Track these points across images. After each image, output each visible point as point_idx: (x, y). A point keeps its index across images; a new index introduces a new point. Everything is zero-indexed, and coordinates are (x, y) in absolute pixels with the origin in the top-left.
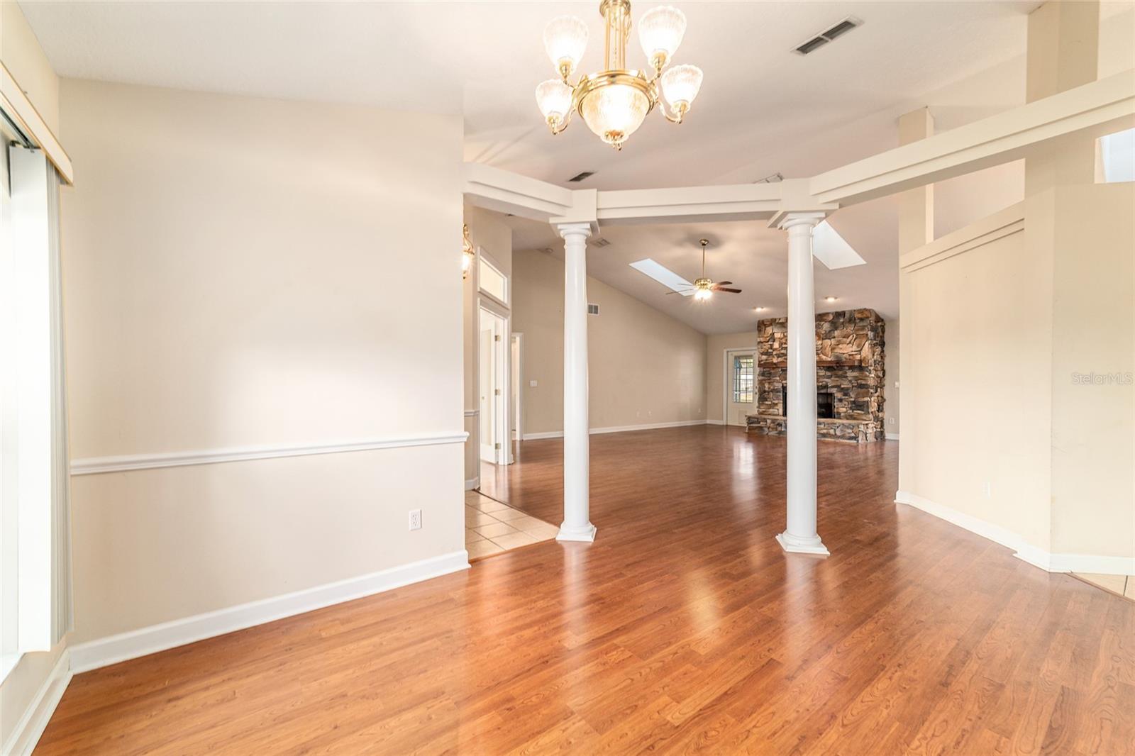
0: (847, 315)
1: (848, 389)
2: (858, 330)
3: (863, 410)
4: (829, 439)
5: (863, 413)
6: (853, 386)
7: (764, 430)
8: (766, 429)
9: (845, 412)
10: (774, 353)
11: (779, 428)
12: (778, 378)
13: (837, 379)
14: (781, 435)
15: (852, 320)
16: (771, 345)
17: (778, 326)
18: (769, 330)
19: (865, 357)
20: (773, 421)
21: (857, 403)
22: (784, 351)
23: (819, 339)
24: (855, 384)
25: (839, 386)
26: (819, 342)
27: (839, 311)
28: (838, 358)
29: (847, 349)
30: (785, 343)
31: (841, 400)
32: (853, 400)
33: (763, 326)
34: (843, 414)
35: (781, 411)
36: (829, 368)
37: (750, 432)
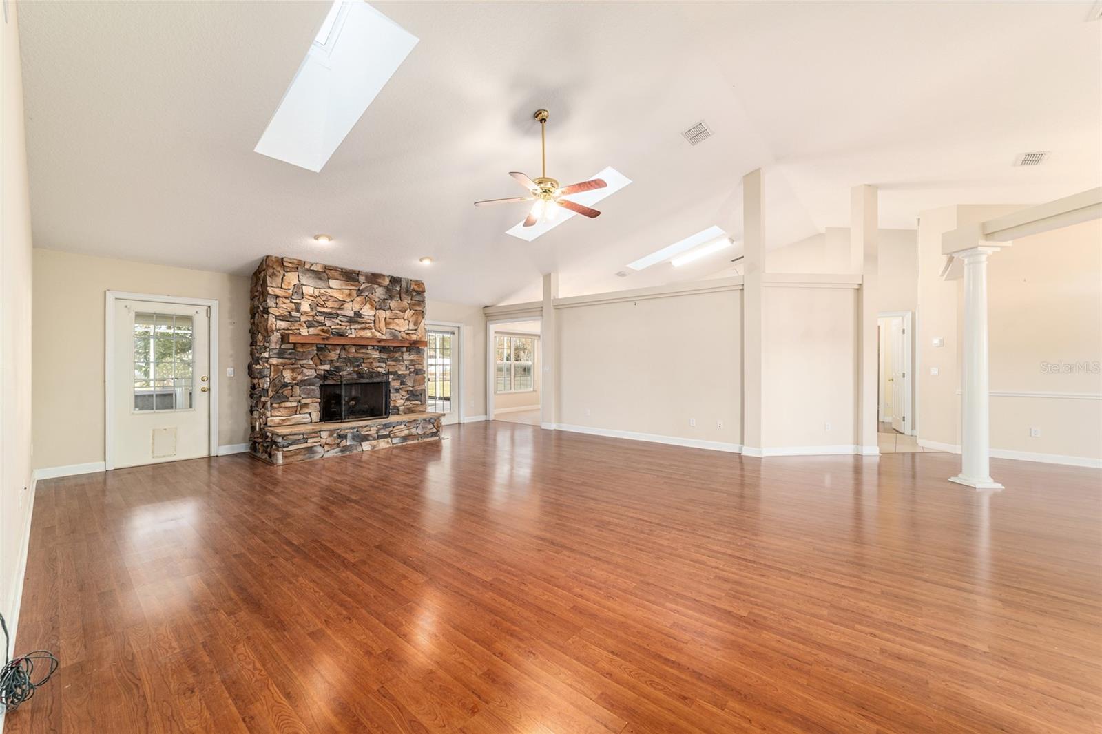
0: (404, 284)
1: (405, 376)
2: (415, 305)
3: (419, 400)
4: (412, 442)
5: (420, 403)
6: (411, 372)
7: (315, 452)
8: (319, 449)
9: (403, 405)
10: (303, 319)
11: (343, 443)
12: (311, 362)
13: (393, 363)
14: (348, 453)
15: (408, 292)
16: (295, 303)
17: (309, 274)
18: (292, 278)
19: (420, 339)
20: (331, 433)
21: (414, 392)
22: (321, 318)
23: (372, 309)
24: (412, 370)
25: (396, 372)
26: (372, 313)
27: (395, 276)
28: (395, 337)
29: (403, 326)
30: (323, 306)
31: (397, 391)
32: (411, 389)
33: (279, 269)
34: (401, 408)
35: (316, 416)
36: (383, 349)
37: (288, 461)
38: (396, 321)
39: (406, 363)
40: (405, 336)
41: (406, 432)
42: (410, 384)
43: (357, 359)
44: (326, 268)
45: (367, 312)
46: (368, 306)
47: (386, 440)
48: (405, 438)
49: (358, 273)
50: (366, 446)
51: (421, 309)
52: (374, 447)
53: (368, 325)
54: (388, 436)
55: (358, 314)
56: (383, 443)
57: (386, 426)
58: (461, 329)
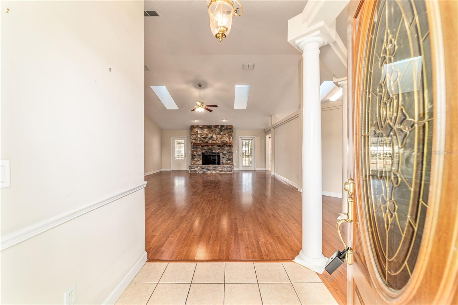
0: (225, 127)
1: (226, 154)
2: (229, 132)
3: (231, 161)
4: (223, 172)
7: (197, 171)
8: (198, 171)
9: (225, 162)
10: (198, 139)
11: (203, 170)
12: (200, 150)
13: (222, 150)
14: (204, 173)
15: (226, 129)
16: (196, 136)
17: (200, 128)
18: (196, 130)
19: (231, 142)
20: (201, 167)
21: (229, 159)
22: (202, 139)
23: (216, 135)
24: (229, 152)
25: (223, 153)
26: (216, 136)
27: (222, 125)
28: (222, 142)
29: (225, 139)
30: (203, 136)
31: (223, 158)
32: (228, 157)
33: (193, 128)
34: (224, 163)
35: (201, 163)
36: (219, 146)
37: (191, 173)
38: (223, 138)
39: (226, 150)
40: (225, 142)
43: (212, 149)
44: (203, 126)
45: (214, 136)
46: (215, 134)
48: (221, 171)
49: (212, 126)
50: (209, 172)
51: (231, 133)
52: (211, 172)
53: (214, 140)
54: (216, 170)
55: (212, 137)
56: (214, 172)
57: (215, 167)
58: (255, 138)
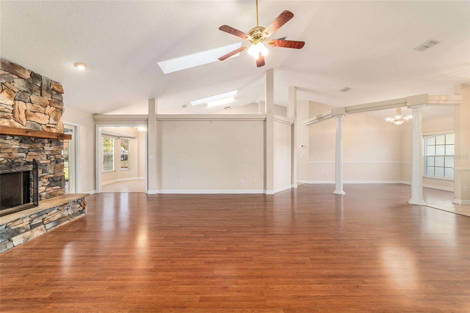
0: (44, 82)
1: (46, 165)
2: (54, 103)
4: (64, 223)
5: (60, 187)
6: (51, 162)
13: (34, 153)
15: (48, 90)
19: (61, 132)
21: (55, 179)
23: (10, 99)
24: (53, 159)
26: (11, 102)
27: (35, 72)
28: (36, 129)
29: (44, 120)
32: (52, 176)
36: (24, 139)
38: (37, 114)
39: (47, 153)
40: (46, 129)
41: (59, 216)
42: (51, 171)
45: (6, 100)
47: (39, 227)
48: (58, 221)
50: (17, 241)
51: (60, 107)
52: (27, 238)
53: (6, 114)
54: (42, 223)
56: (37, 231)
57: (39, 214)
58: (78, 128)
